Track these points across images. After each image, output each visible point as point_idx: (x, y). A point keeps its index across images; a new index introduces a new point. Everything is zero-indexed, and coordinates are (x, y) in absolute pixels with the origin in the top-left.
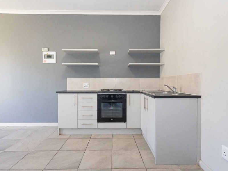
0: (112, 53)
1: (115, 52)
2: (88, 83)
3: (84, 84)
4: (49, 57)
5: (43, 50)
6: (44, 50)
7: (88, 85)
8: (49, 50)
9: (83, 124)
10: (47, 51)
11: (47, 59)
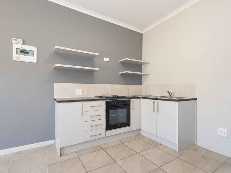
0: (106, 59)
1: (108, 59)
2: (82, 90)
3: (77, 90)
4: (24, 52)
5: (13, 41)
6: (17, 42)
7: (82, 92)
8: (24, 43)
9: (92, 136)
10: (22, 43)
11: (21, 54)
